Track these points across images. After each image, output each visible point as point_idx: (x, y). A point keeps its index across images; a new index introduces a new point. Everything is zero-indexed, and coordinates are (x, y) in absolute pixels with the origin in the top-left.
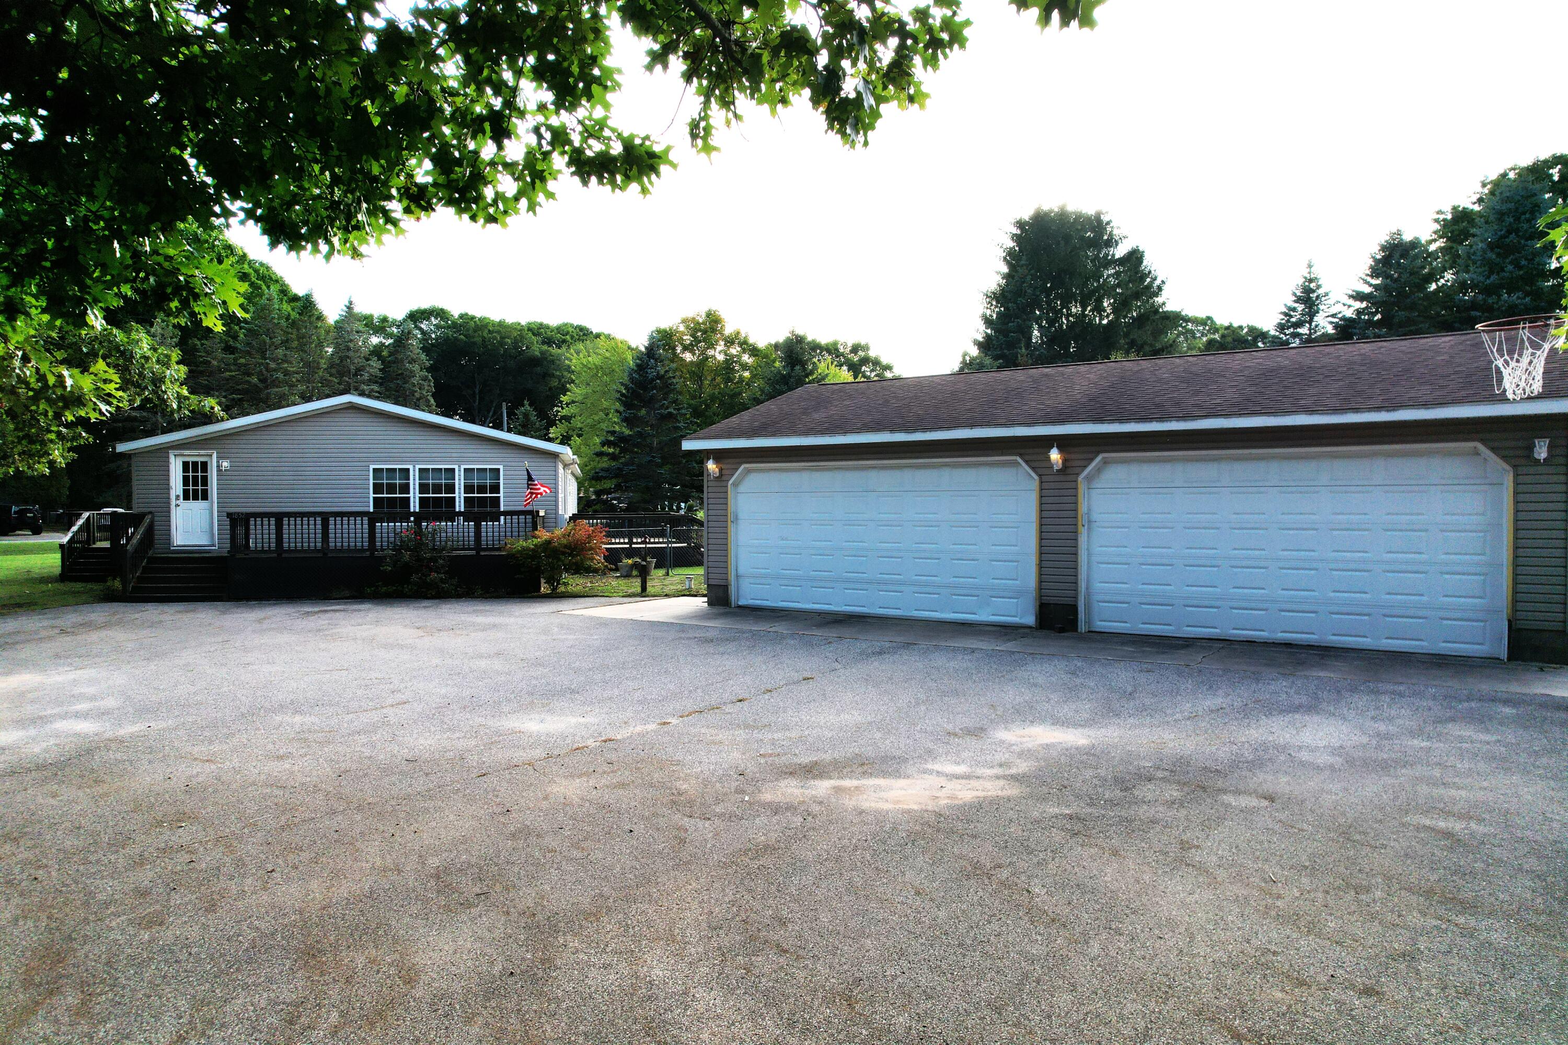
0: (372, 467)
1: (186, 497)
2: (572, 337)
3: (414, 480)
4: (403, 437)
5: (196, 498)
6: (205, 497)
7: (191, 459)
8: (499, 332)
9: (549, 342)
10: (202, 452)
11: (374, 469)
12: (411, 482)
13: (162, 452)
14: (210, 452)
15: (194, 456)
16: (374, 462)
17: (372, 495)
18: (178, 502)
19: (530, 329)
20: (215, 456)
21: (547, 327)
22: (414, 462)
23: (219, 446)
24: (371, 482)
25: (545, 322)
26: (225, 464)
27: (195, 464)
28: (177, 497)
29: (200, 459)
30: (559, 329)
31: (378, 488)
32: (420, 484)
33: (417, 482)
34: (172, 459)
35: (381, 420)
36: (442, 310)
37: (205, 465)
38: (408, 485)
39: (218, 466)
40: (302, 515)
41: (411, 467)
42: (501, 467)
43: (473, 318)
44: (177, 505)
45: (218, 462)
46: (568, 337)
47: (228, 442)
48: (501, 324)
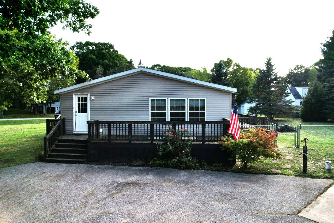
0: (150, 99)
1: (79, 112)
2: (188, 70)
3: (168, 104)
4: (163, 86)
5: (82, 112)
6: (86, 112)
7: (80, 96)
8: (172, 69)
9: (182, 71)
10: (85, 93)
11: (151, 100)
12: (167, 105)
13: (70, 93)
14: (87, 93)
15: (82, 95)
16: (152, 97)
17: (150, 111)
18: (76, 114)
19: (178, 68)
20: (89, 95)
21: (182, 68)
22: (168, 97)
23: (91, 91)
24: (150, 105)
25: (181, 67)
26: (93, 98)
27: (82, 98)
28: (76, 112)
29: (84, 96)
30: (184, 68)
31: (153, 108)
32: (170, 106)
33: (169, 105)
34: (74, 96)
35: (155, 78)
36: (159, 65)
37: (86, 98)
38: (165, 107)
39: (90, 99)
40: (120, 122)
41: (166, 99)
42: (205, 98)
43: (166, 66)
44: (76, 115)
45: (90, 97)
46: (187, 70)
47: (94, 89)
48: (172, 67)
